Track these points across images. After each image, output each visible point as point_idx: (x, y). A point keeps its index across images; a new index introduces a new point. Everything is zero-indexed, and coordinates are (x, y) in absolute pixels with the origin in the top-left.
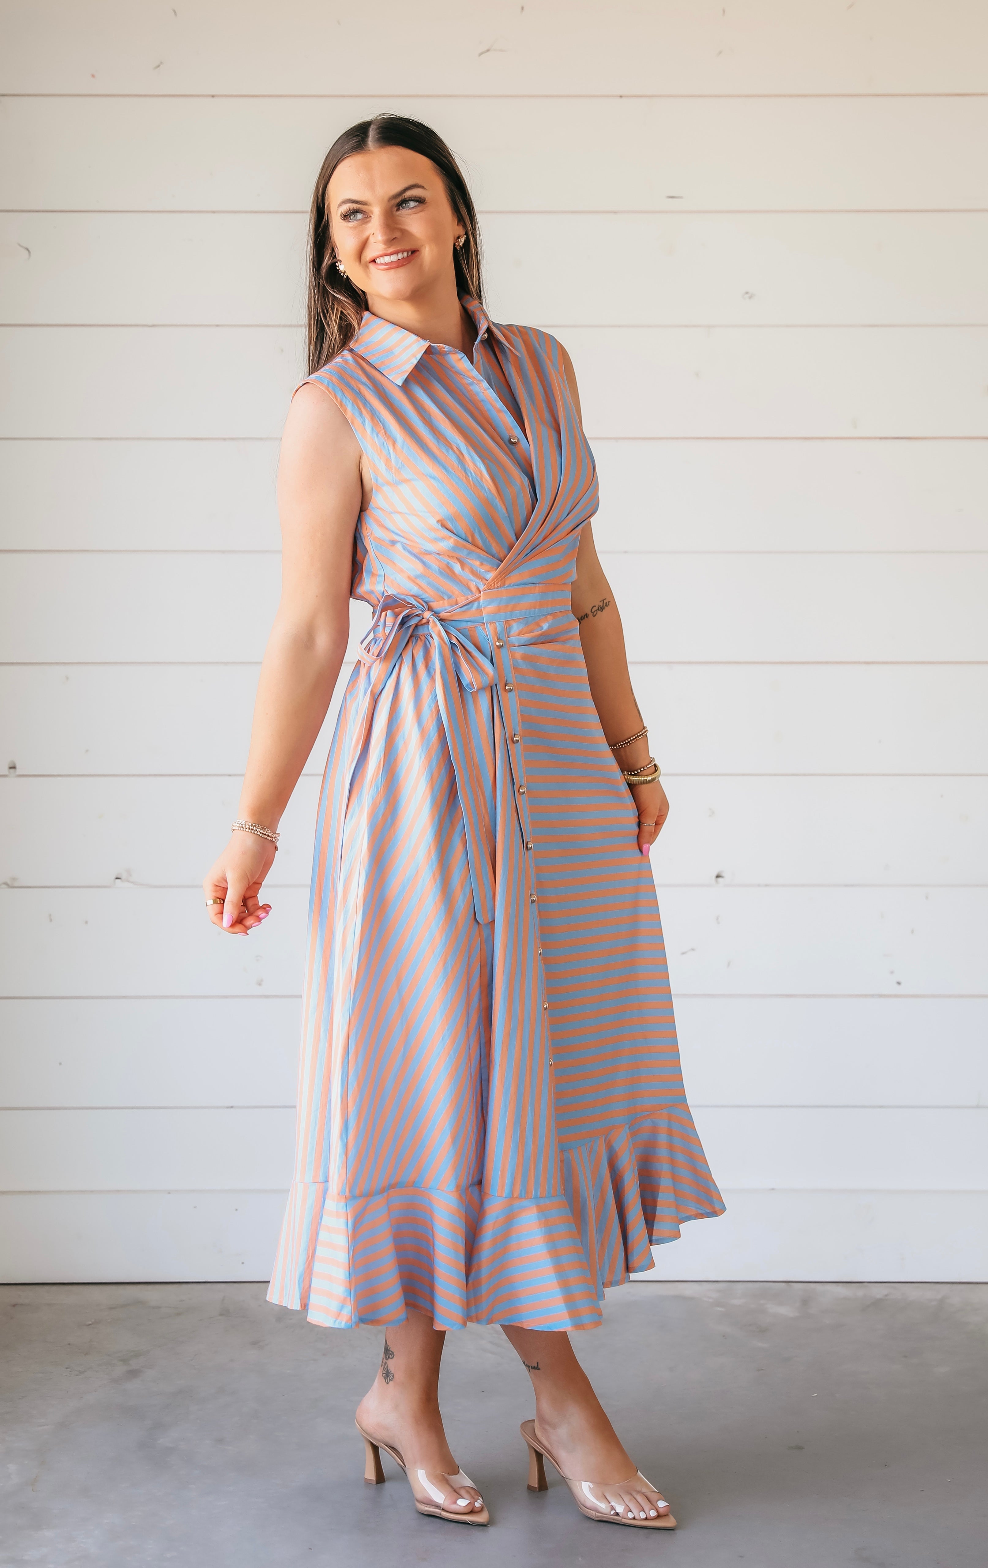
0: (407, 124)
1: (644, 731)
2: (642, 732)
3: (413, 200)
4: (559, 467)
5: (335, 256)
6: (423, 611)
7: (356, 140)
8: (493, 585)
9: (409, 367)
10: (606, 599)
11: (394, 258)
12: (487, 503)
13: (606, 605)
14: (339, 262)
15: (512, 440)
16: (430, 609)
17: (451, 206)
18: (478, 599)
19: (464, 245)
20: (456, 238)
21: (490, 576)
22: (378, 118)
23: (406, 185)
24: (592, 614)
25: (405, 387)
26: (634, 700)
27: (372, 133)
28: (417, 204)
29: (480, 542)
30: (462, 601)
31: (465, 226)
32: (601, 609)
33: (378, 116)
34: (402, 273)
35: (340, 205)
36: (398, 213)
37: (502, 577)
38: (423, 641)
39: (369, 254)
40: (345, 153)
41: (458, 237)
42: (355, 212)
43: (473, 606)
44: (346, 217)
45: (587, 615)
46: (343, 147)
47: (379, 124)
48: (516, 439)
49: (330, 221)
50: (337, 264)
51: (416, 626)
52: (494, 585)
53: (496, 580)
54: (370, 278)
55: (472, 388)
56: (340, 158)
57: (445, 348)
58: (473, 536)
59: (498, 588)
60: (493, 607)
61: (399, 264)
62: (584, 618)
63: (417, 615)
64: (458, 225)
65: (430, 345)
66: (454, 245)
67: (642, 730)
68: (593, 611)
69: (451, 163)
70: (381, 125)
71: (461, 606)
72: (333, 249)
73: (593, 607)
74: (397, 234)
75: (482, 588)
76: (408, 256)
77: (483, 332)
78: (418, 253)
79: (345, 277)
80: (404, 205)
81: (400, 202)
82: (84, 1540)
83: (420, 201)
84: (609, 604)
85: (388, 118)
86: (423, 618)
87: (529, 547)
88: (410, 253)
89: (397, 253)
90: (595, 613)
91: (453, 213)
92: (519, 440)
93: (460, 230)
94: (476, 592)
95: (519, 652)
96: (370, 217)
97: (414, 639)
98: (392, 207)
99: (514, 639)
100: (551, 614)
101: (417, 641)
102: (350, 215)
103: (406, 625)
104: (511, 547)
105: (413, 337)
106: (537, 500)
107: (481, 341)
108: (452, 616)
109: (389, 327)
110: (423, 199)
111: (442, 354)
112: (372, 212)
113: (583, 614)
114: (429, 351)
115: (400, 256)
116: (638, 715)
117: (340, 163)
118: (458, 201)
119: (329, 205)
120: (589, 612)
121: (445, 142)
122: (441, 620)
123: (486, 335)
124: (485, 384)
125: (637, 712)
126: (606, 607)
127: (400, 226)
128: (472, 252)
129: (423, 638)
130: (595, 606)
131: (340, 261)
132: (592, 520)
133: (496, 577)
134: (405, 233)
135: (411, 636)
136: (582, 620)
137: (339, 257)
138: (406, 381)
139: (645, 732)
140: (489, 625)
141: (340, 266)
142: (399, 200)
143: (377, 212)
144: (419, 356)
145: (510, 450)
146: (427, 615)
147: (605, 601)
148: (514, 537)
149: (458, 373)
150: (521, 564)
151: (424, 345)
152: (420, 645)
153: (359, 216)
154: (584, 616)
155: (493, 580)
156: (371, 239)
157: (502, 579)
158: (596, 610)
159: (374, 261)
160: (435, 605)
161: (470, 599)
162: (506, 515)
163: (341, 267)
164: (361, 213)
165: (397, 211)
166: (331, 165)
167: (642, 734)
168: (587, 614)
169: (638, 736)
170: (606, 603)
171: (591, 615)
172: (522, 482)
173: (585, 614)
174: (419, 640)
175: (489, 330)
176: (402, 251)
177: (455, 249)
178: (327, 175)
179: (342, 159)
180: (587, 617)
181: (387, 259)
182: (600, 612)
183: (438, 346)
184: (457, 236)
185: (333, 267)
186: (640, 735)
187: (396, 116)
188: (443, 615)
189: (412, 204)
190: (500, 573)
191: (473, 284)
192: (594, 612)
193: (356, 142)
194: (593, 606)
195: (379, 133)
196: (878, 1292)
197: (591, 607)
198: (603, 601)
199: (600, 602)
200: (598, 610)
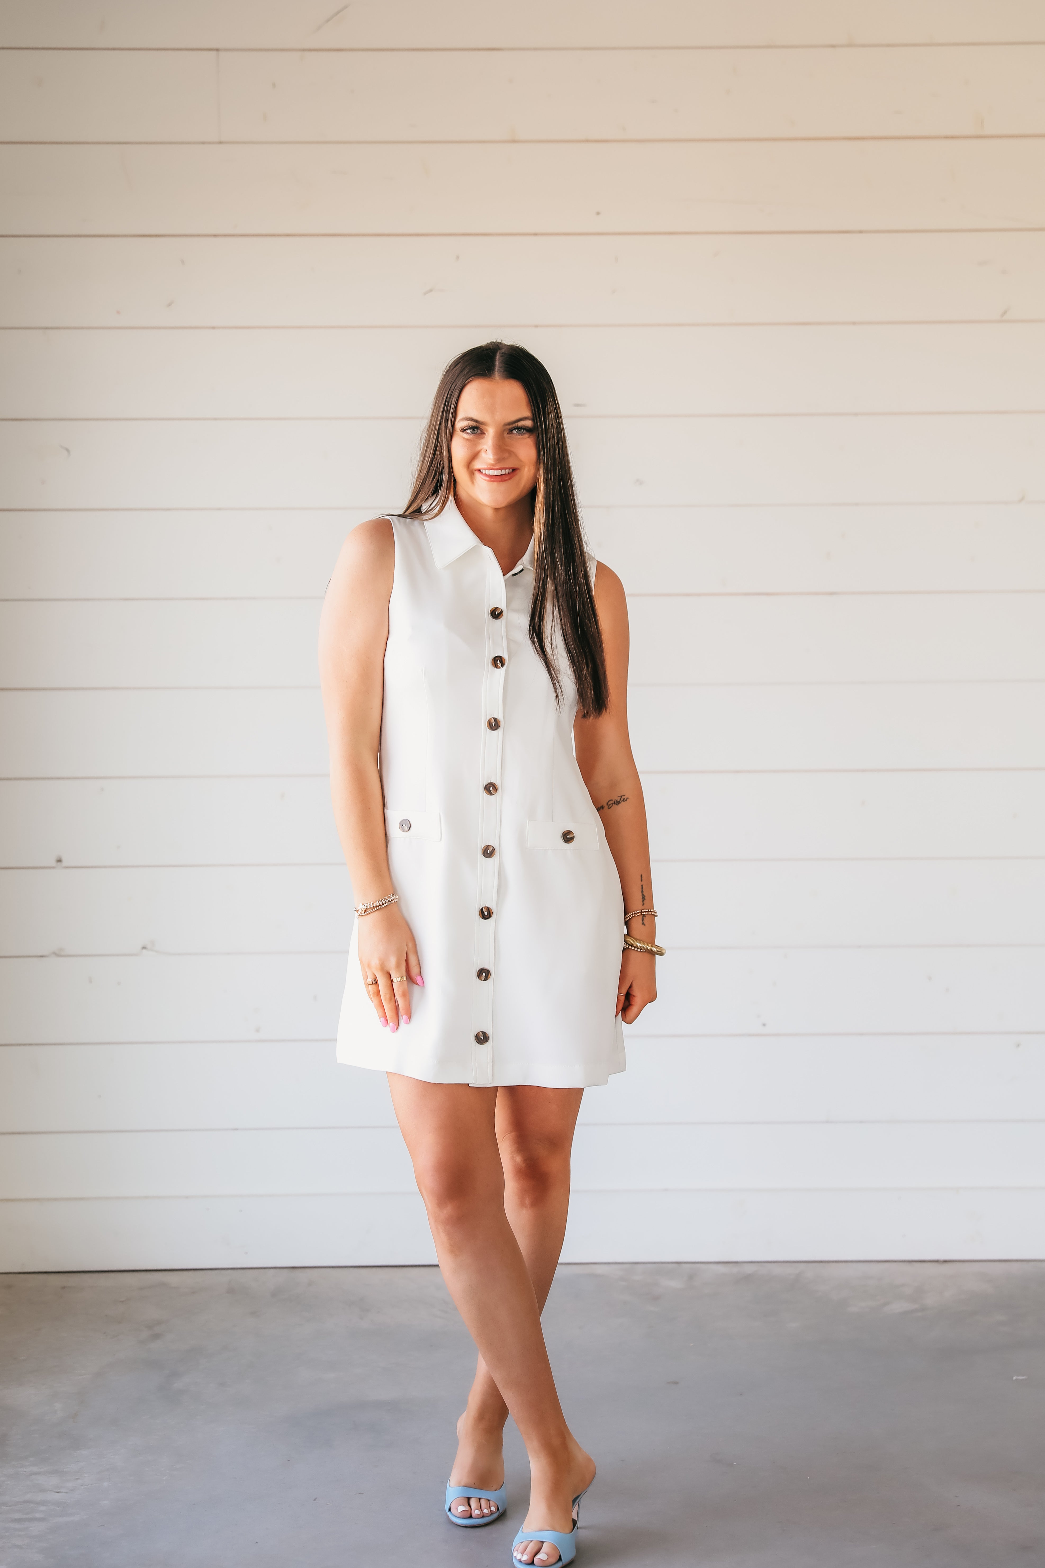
11: (498, 473)
13: (623, 801)
23: (520, 417)
24: (608, 806)
27: (499, 360)
28: (525, 432)
32: (618, 803)
34: (503, 486)
35: (462, 420)
36: (510, 437)
39: (477, 465)
42: (473, 428)
44: (467, 431)
54: (473, 483)
56: (469, 380)
61: (501, 478)
68: (609, 803)
73: (610, 801)
74: (506, 455)
76: (509, 473)
78: (518, 470)
80: (515, 431)
81: (512, 428)
82: (112, 1457)
83: (530, 430)
84: (626, 800)
88: (511, 470)
89: (501, 469)
90: (611, 805)
110: (532, 429)
115: (503, 472)
117: (468, 383)
120: (605, 805)
126: (623, 802)
127: (508, 448)
130: (612, 800)
134: (511, 453)
142: (511, 426)
143: (491, 433)
147: (623, 797)
153: (476, 432)
154: (600, 808)
156: (483, 454)
158: (612, 804)
159: (480, 470)
164: (478, 431)
165: (508, 434)
168: (603, 806)
170: (624, 799)
171: (606, 807)
173: (601, 805)
176: (505, 469)
180: (603, 808)
181: (492, 473)
182: (616, 805)
192: (610, 805)
195: (505, 362)
196: (749, 1269)
197: (608, 801)
198: (621, 796)
199: (618, 797)
200: (614, 803)
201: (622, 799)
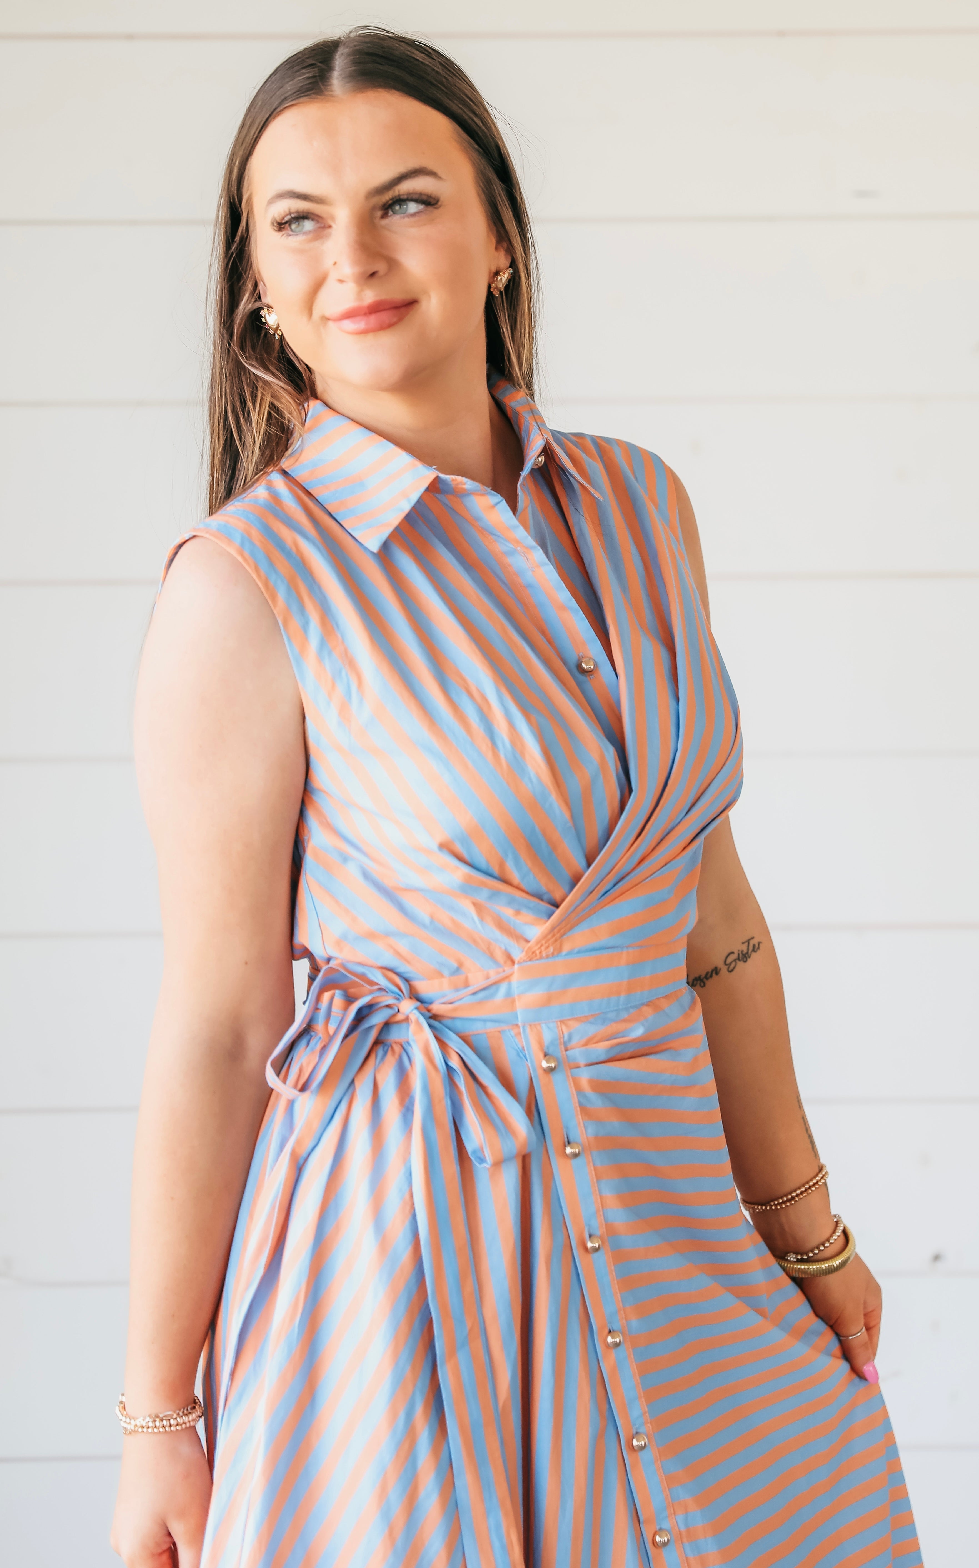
0: (410, 49)
1: (820, 1175)
2: (818, 1178)
3: (417, 201)
4: (673, 719)
5: (260, 297)
6: (398, 999)
7: (307, 74)
8: (538, 952)
9: (394, 517)
10: (753, 938)
12: (534, 805)
13: (754, 950)
14: (266, 309)
15: (583, 665)
16: (415, 995)
17: (486, 212)
18: (507, 978)
19: (507, 287)
20: (492, 275)
21: (535, 931)
22: (352, 35)
23: (401, 169)
24: (727, 967)
25: (384, 555)
26: (804, 1119)
27: (340, 62)
28: (421, 207)
29: (515, 876)
30: (477, 981)
31: (510, 251)
32: (744, 957)
33: (351, 32)
35: (271, 202)
36: (384, 222)
37: (557, 935)
38: (397, 1056)
40: (285, 99)
41: (497, 273)
42: (301, 217)
43: (497, 991)
44: (281, 226)
45: (716, 971)
46: (281, 88)
47: (355, 46)
48: (592, 663)
49: (251, 229)
50: (262, 313)
51: (387, 1025)
52: (541, 952)
53: (543, 942)
55: (510, 560)
56: (275, 109)
57: (465, 484)
58: (502, 865)
59: (547, 957)
60: (537, 993)
62: (711, 976)
63: (388, 1006)
64: (496, 249)
65: (437, 478)
66: (489, 287)
67: (817, 1175)
68: (729, 961)
69: (489, 129)
70: (357, 48)
71: (473, 992)
72: (256, 285)
73: (729, 954)
74: (380, 266)
75: (518, 954)
77: (538, 453)
78: (417, 305)
79: (277, 337)
80: (397, 207)
81: (389, 200)
83: (429, 202)
84: (759, 948)
85: (369, 35)
86: (399, 1011)
87: (612, 879)
90: (733, 964)
91: (489, 225)
92: (596, 665)
93: (503, 261)
94: (505, 963)
95: (585, 1075)
96: (330, 227)
97: (380, 1052)
98: (374, 209)
99: (577, 1054)
100: (649, 1004)
101: (385, 1053)
102: (289, 222)
103: (365, 1025)
104: (575, 880)
105: (404, 458)
106: (630, 791)
107: (532, 471)
108: (455, 1010)
109: (359, 435)
110: (434, 199)
111: (459, 494)
112: (333, 218)
113: (709, 968)
114: (435, 487)
116: (810, 1146)
117: (275, 118)
118: (499, 202)
119: (250, 199)
120: (720, 964)
121: (477, 89)
122: (433, 1018)
123: (542, 459)
124: (538, 554)
125: (808, 1141)
126: (753, 954)
127: (386, 250)
128: (524, 301)
129: (397, 1048)
130: (733, 953)
131: (269, 307)
132: (733, 814)
133: (545, 937)
135: (377, 1042)
136: (707, 979)
137: (266, 300)
138: (385, 546)
139: (822, 1178)
140: (528, 1029)
141: (267, 316)
142: (387, 197)
143: (343, 218)
144: (415, 497)
145: (579, 684)
146: (407, 1007)
147: (752, 943)
148: (582, 862)
149: (485, 531)
150: (593, 911)
151: (426, 475)
152: (390, 1062)
153: (308, 225)
154: (712, 971)
155: (538, 942)
156: (332, 274)
157: (556, 941)
158: (735, 960)
159: (333, 317)
160: (424, 987)
161: (494, 977)
162: (570, 824)
163: (271, 319)
164: (313, 220)
165: (382, 217)
166: (258, 121)
167: (817, 1182)
168: (716, 968)
169: (810, 1188)
170: (754, 945)
171: (724, 970)
172: (602, 757)
173: (713, 967)
174: (390, 1053)
175: (547, 451)
177: (490, 294)
178: (249, 139)
179: (278, 110)
180: (717, 973)
182: (743, 962)
183: (453, 480)
184: (494, 269)
185: (255, 319)
186: (814, 1185)
187: (388, 32)
188: (437, 1007)
189: (413, 207)
190: (553, 929)
191: (520, 365)
192: (731, 963)
193: (308, 78)
194: (729, 951)
195: (355, 62)
197: (726, 954)
198: (748, 941)
199: (743, 943)
200: (738, 959)
201: (751, 948)
